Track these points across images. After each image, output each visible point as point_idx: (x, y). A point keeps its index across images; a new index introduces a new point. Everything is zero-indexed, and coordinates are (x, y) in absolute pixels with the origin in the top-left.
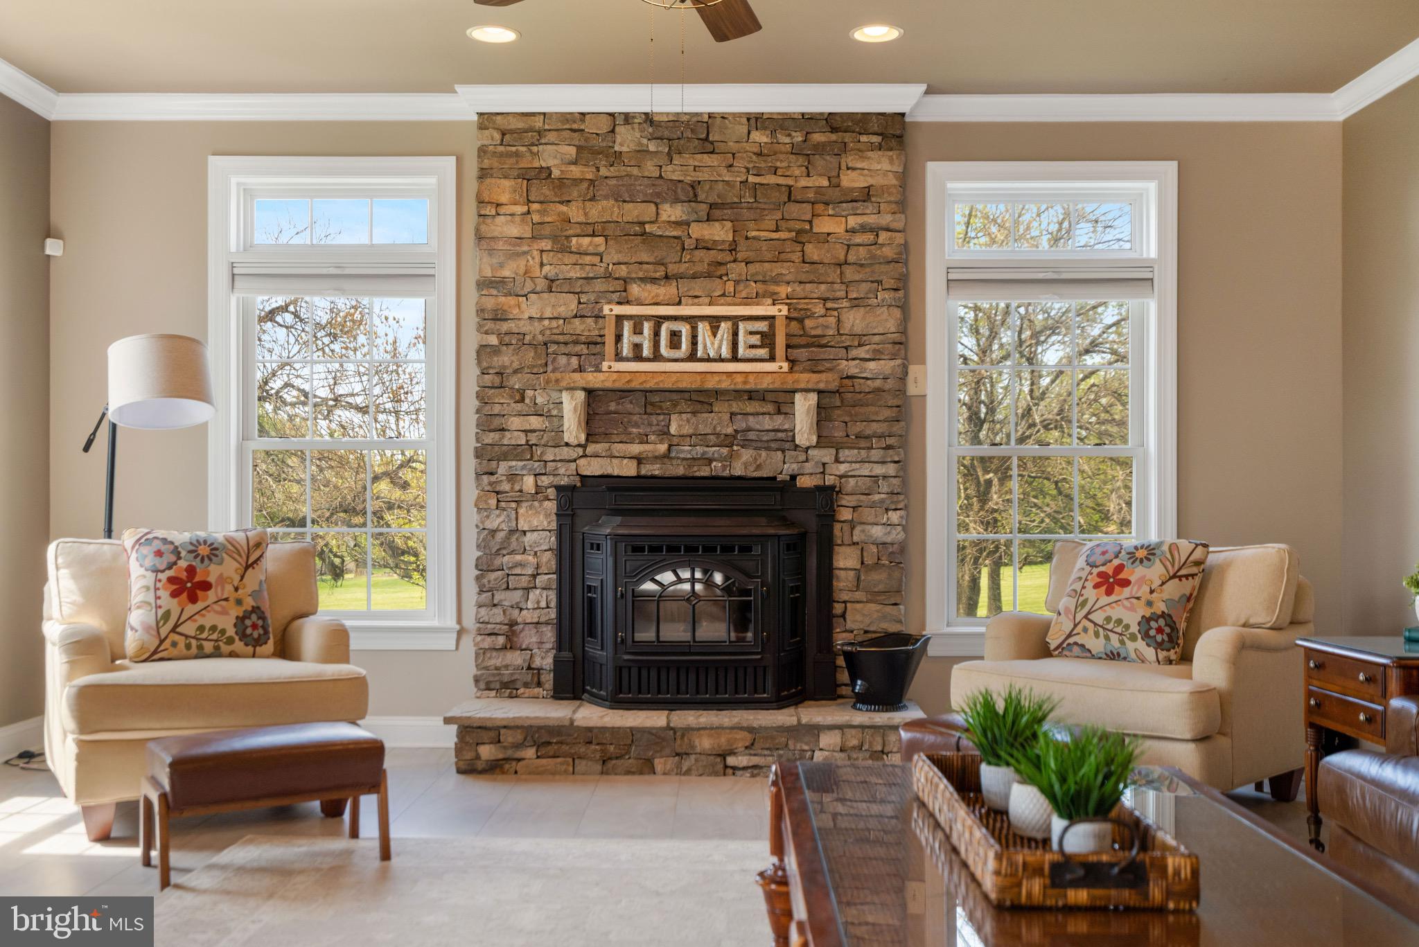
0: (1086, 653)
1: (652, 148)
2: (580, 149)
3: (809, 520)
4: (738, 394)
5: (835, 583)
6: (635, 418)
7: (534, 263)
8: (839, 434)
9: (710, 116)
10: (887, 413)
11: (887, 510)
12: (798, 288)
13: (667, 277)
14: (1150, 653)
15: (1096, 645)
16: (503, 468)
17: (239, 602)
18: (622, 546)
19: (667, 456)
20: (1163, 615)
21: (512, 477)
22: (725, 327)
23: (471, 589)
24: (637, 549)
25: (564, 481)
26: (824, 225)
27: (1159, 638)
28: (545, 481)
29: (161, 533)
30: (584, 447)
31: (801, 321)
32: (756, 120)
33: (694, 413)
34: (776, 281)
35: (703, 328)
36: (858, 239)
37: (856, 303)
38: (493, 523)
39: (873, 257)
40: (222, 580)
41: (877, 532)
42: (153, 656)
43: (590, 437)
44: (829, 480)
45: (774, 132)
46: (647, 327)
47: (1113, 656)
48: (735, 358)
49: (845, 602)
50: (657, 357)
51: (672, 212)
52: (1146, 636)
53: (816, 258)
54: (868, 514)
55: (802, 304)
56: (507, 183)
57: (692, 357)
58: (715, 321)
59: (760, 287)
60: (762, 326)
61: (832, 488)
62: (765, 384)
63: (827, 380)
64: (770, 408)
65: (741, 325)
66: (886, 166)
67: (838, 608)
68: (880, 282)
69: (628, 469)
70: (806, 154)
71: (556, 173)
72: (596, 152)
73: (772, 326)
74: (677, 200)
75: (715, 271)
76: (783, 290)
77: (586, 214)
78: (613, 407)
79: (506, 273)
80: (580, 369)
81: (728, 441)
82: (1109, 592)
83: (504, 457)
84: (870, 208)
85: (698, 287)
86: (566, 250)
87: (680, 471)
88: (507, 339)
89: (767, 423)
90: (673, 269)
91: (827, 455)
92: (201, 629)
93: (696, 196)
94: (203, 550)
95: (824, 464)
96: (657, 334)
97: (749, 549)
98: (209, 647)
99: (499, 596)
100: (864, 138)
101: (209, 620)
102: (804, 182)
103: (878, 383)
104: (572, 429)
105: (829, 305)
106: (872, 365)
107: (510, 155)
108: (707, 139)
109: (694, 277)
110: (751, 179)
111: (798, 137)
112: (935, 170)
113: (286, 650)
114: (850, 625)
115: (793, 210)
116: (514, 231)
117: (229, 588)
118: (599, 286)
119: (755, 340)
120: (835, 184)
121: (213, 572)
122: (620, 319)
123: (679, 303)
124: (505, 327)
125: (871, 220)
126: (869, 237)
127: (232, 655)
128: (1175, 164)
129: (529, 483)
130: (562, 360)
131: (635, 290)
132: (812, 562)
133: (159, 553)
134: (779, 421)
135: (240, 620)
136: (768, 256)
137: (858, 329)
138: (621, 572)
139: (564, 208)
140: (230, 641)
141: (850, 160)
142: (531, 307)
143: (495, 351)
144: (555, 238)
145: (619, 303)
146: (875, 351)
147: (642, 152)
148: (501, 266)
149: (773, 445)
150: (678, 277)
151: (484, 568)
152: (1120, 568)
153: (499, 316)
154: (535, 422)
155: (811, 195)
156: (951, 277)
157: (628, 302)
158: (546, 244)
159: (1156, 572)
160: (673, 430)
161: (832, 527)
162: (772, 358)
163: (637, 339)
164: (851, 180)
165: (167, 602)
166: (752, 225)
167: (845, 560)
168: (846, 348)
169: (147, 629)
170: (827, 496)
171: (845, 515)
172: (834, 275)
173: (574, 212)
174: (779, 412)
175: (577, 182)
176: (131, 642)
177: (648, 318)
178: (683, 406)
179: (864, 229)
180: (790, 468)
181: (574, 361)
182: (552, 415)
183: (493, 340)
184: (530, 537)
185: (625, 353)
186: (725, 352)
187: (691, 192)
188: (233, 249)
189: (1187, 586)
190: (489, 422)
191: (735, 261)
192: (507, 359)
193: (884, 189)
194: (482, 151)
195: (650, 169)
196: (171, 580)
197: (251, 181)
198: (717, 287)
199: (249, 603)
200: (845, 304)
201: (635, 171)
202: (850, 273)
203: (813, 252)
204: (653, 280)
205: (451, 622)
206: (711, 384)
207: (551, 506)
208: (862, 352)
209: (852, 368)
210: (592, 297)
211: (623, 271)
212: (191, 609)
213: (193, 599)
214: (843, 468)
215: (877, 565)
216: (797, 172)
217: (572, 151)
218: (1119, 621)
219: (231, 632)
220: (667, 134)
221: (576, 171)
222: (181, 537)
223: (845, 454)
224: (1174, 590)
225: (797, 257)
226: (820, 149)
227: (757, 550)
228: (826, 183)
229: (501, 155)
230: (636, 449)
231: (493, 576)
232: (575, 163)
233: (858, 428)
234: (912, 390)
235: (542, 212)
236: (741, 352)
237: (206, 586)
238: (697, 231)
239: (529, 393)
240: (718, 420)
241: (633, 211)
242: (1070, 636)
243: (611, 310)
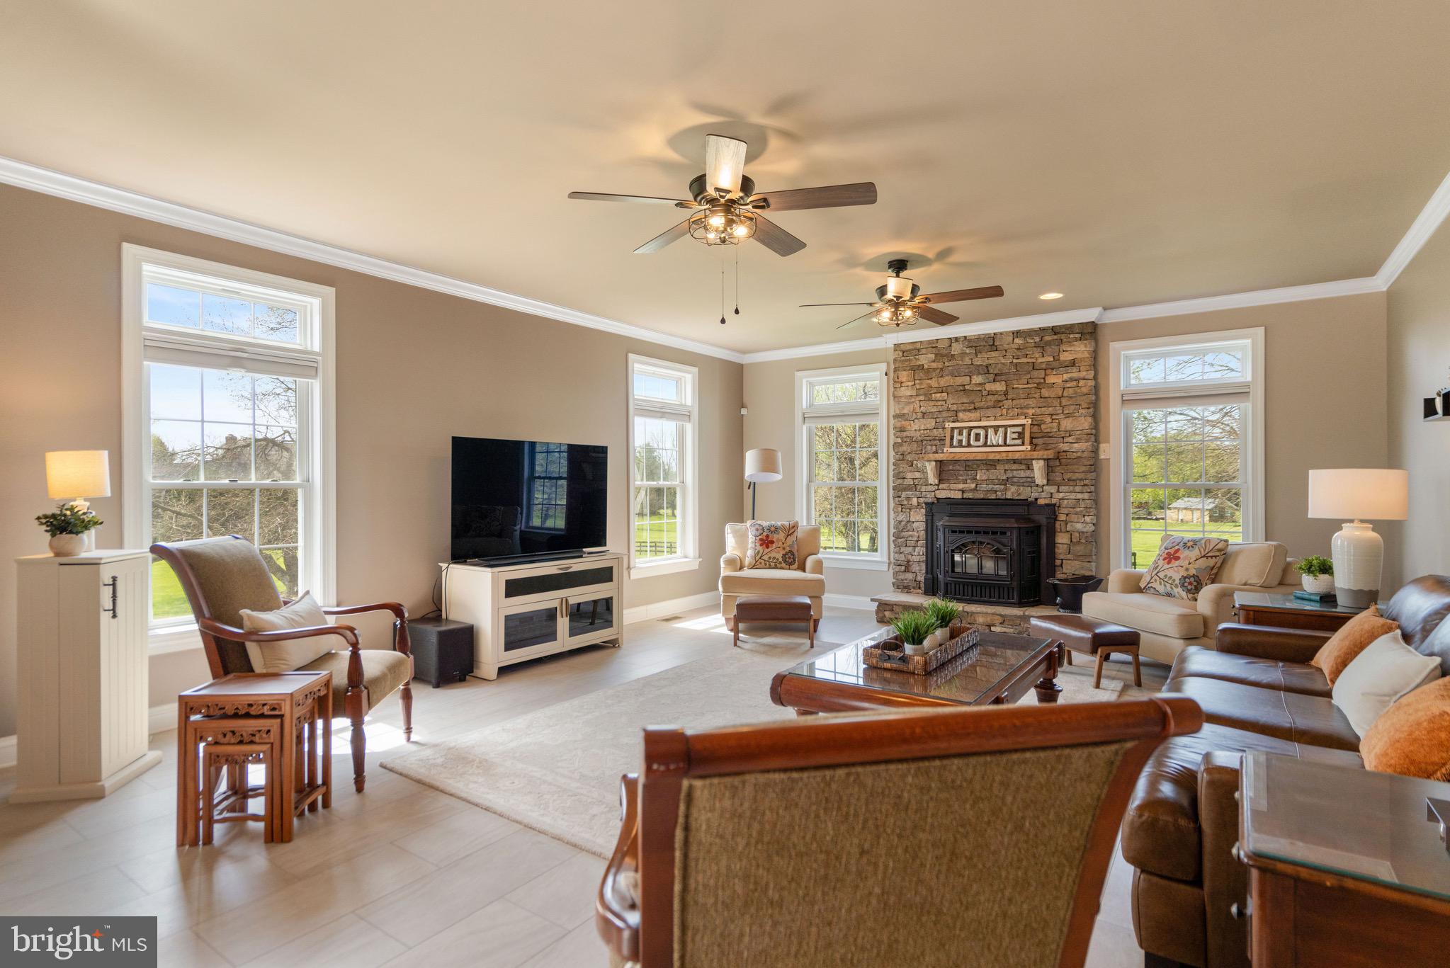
0: (1157, 593)
1: (968, 352)
2: (936, 355)
3: (1042, 519)
4: (1008, 461)
5: (1056, 550)
6: (961, 472)
7: (917, 406)
8: (1059, 479)
9: (994, 334)
10: (1084, 469)
11: (1084, 516)
12: (1038, 411)
13: (975, 409)
14: (1184, 594)
15: (1161, 589)
16: (904, 495)
17: (784, 549)
18: (947, 530)
19: (975, 489)
20: (1193, 576)
21: (908, 499)
22: (1001, 430)
23: (892, 546)
24: (954, 532)
25: (930, 501)
26: (1051, 380)
27: (1189, 587)
28: (922, 500)
29: (759, 522)
30: (938, 485)
31: (1039, 425)
32: (1017, 334)
33: (987, 470)
34: (1027, 407)
35: (991, 431)
36: (1068, 385)
37: (1068, 416)
38: (900, 518)
39: (1076, 393)
40: (778, 539)
41: (1079, 526)
42: (753, 567)
43: (941, 481)
44: (1054, 501)
45: (1025, 338)
46: (965, 432)
47: (1169, 595)
48: (1005, 444)
49: (1062, 560)
50: (969, 445)
51: (977, 379)
52: (1183, 586)
53: (1047, 395)
54: (1074, 518)
55: (1040, 418)
56: (905, 373)
57: (985, 445)
58: (996, 428)
59: (1019, 411)
60: (1019, 429)
61: (1054, 505)
62: (1017, 456)
63: (1050, 454)
64: (1023, 467)
65: (1009, 429)
66: (1083, 348)
67: (1058, 562)
68: (1080, 405)
69: (958, 495)
70: (1042, 347)
71: (926, 367)
72: (942, 356)
73: (1024, 429)
74: (979, 374)
75: (997, 404)
76: (1031, 412)
77: (939, 383)
78: (951, 467)
79: (905, 411)
80: (936, 452)
81: (1005, 482)
82: (1169, 563)
83: (905, 490)
84: (1074, 369)
85: (990, 412)
86: (930, 400)
87: (982, 496)
88: (905, 440)
89: (1022, 474)
90: (977, 405)
91: (1053, 489)
92: (770, 558)
93: (988, 371)
94: (773, 529)
95: (1052, 493)
96: (969, 435)
97: (1005, 533)
98: (773, 565)
99: (903, 549)
100: (1071, 336)
101: (773, 555)
102: (1040, 360)
103: (1079, 454)
104: (932, 479)
105: (1054, 417)
106: (1076, 445)
107: (906, 361)
108: (993, 345)
109: (988, 408)
110: (1015, 361)
111: (1037, 339)
112: (1114, 346)
113: (802, 568)
114: (1064, 571)
115: (1035, 373)
116: (909, 393)
117: (781, 543)
118: (945, 414)
119: (1015, 436)
120: (1056, 359)
121: (775, 537)
122: (953, 429)
123: (980, 420)
124: (905, 434)
125: (1075, 375)
126: (1074, 384)
127: (782, 568)
128: (1262, 329)
129: (915, 501)
130: (929, 447)
131: (961, 415)
132: (1044, 541)
133: (757, 530)
134: (1028, 473)
135: (784, 555)
136: (1023, 396)
137: (1068, 429)
138: (947, 541)
139: (929, 381)
140: (780, 563)
141: (1064, 347)
142: (915, 426)
143: (901, 445)
144: (925, 395)
145: (953, 422)
146: (1077, 439)
147: (963, 354)
148: (903, 408)
149: (1025, 484)
150: (980, 408)
151: (897, 536)
152: (1177, 551)
153: (902, 430)
154: (917, 475)
155: (1044, 366)
156: (1124, 398)
157: (958, 421)
158: (922, 398)
159: (1195, 553)
160: (978, 478)
161: (1055, 523)
162: (1023, 444)
163: (960, 438)
164: (1065, 357)
165: (759, 548)
166: (1015, 382)
167: (1062, 539)
168: (1063, 437)
169: (752, 557)
170: (1052, 509)
171: (1062, 517)
172: (1056, 403)
173: (934, 383)
174: (1029, 469)
175: (935, 369)
176: (747, 561)
177: (965, 428)
178: (982, 467)
179: (1071, 380)
180: (1035, 495)
181: (934, 448)
182: (924, 472)
183: (899, 440)
184: (915, 525)
185: (954, 444)
186: (1001, 442)
187: (986, 369)
188: (804, 406)
189: (1211, 562)
190: (899, 476)
191: (1007, 399)
192: (905, 448)
193: (1082, 360)
194: (895, 360)
195: (967, 361)
196: (760, 540)
197: (812, 379)
198: (998, 412)
199: (788, 549)
200: (1062, 416)
201: (960, 362)
202: (1064, 402)
203: (1045, 392)
204: (969, 411)
205: (886, 559)
206: (991, 457)
207: (923, 511)
208: (1070, 439)
209: (1065, 447)
210: (941, 420)
211: (955, 407)
212: (767, 550)
213: (767, 547)
214: (1061, 495)
215: (1079, 542)
216: (1037, 356)
217: (933, 356)
218: (1171, 577)
219: (781, 559)
220: (974, 344)
221: (934, 365)
222: (766, 524)
223: (1062, 488)
224: (1203, 563)
225: (1037, 395)
226: (1049, 343)
227: (1008, 534)
228: (1052, 359)
229: (903, 361)
230: (961, 486)
231: (900, 540)
232: (934, 361)
233: (1067, 476)
234: (1102, 456)
235: (920, 384)
236: (1008, 442)
237: (772, 542)
238: (989, 387)
239: (915, 462)
240: (999, 473)
241: (959, 380)
242: (1149, 583)
243: (949, 425)
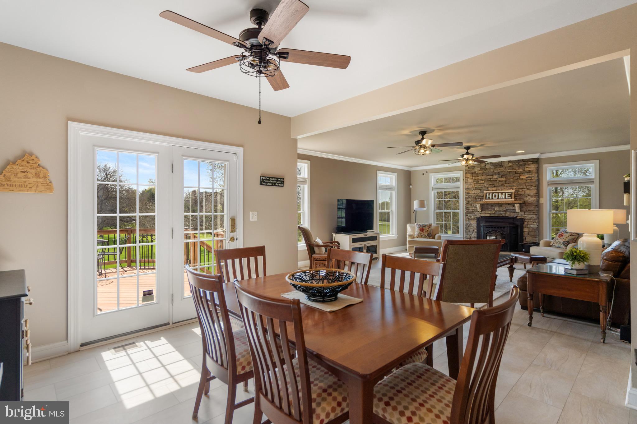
0: (556, 247)
1: (492, 167)
2: (480, 168)
3: (518, 223)
4: (506, 204)
5: (524, 234)
6: (490, 208)
7: (473, 185)
8: (525, 210)
9: (502, 162)
10: (533, 207)
11: (534, 222)
12: (517, 187)
13: (494, 186)
14: (564, 247)
15: (557, 245)
16: (469, 215)
17: (428, 232)
18: (484, 227)
19: (494, 213)
20: (567, 241)
21: (470, 216)
22: (504, 194)
23: (465, 232)
24: (487, 227)
25: (478, 217)
26: (522, 177)
27: (566, 245)
28: (475, 217)
29: (419, 224)
30: (481, 212)
31: (518, 192)
32: (510, 162)
33: (499, 207)
34: (513, 186)
35: (500, 194)
36: (528, 179)
37: (528, 189)
38: (467, 223)
39: (531, 181)
40: (426, 229)
41: (532, 226)
42: (417, 238)
43: (482, 210)
44: (523, 217)
45: (513, 163)
46: (491, 194)
47: (559, 247)
48: (505, 198)
49: (526, 237)
50: (492, 199)
51: (495, 177)
52: (563, 244)
53: (520, 182)
54: (530, 223)
55: (518, 190)
56: (469, 174)
57: (498, 199)
58: (502, 193)
59: (510, 187)
60: (510, 193)
61: (523, 219)
62: (509, 202)
63: (521, 202)
64: (512, 206)
65: (507, 194)
66: (533, 167)
67: (524, 238)
68: (532, 185)
69: (488, 215)
70: (519, 166)
71: (477, 172)
72: (483, 169)
73: (512, 193)
74: (496, 175)
75: (503, 185)
76: (515, 188)
77: (481, 178)
78: (486, 206)
79: (469, 187)
80: (480, 201)
81: (505, 211)
82: (560, 237)
83: (469, 213)
84: (530, 174)
85: (500, 188)
86: (478, 183)
87: (497, 216)
88: (469, 197)
89: (511, 208)
90: (495, 185)
91: (522, 213)
92: (423, 235)
93: (499, 174)
94: (424, 226)
95: (522, 215)
96: (492, 195)
97: (505, 228)
98: (424, 237)
99: (468, 233)
100: (529, 162)
101: (424, 234)
102: (518, 170)
103: (532, 202)
104: (479, 209)
105: (523, 189)
106: (531, 199)
107: (470, 170)
108: (501, 165)
109: (499, 186)
110: (509, 171)
111: (517, 164)
112: (545, 166)
113: (434, 238)
114: (527, 241)
115: (516, 175)
116: (470, 181)
117: (427, 231)
118: (484, 188)
119: (509, 196)
120: (524, 170)
121: (425, 228)
122: (486, 193)
123: (496, 190)
124: (469, 195)
125: (531, 176)
126: (530, 178)
127: (427, 238)
128: (598, 160)
129: (473, 217)
130: (478, 199)
131: (489, 189)
132: (519, 230)
133: (419, 226)
134: (513, 208)
135: (428, 234)
136: (512, 182)
137: (528, 193)
138: (484, 231)
139: (478, 177)
140: (427, 236)
141: (527, 166)
142: (473, 192)
143: (468, 198)
144: (477, 182)
145: (487, 191)
146: (531, 197)
147: (490, 168)
148: (469, 186)
149: (513, 212)
150: (496, 186)
151: (466, 229)
152: (563, 233)
153: (468, 193)
154: (474, 208)
155: (519, 173)
156: (549, 183)
157: (488, 191)
158: (475, 183)
159: (568, 234)
160: (496, 209)
161: (523, 225)
162: (512, 198)
163: (489, 196)
164: (527, 169)
165: (419, 231)
166: (509, 178)
167: (526, 230)
168: (526, 196)
169: (417, 234)
170: (522, 220)
171: (526, 223)
172: (524, 185)
173: (480, 178)
174: (514, 207)
175: (480, 173)
176: (415, 236)
177: (491, 193)
178: (497, 206)
179: (529, 177)
180: (516, 215)
181: (480, 199)
182: (476, 207)
183: (467, 197)
184: (473, 225)
185: (487, 198)
186: (504, 198)
187: (499, 173)
188: (433, 185)
189: (573, 237)
190: (467, 208)
191: (506, 183)
192: (469, 199)
193: (533, 170)
194: (466, 170)
195: (492, 170)
196: (420, 229)
197: (435, 176)
198: (503, 187)
199: (429, 232)
200: (526, 189)
201: (489, 171)
202: (527, 184)
203: (520, 181)
204: (492, 187)
205: (462, 236)
206: (500, 203)
207: (476, 220)
208: (529, 197)
209: (527, 199)
210: (482, 190)
211: (487, 186)
212: (422, 233)
213: (422, 231)
214: (526, 215)
215: (532, 231)
216: (517, 169)
217: (479, 169)
218: (560, 242)
219: (427, 235)
220: (494, 165)
221: (480, 172)
222: (421, 224)
223: (526, 213)
224: (571, 237)
225: (517, 182)
226: (521, 165)
227: (506, 228)
228: (522, 170)
229: (468, 170)
230: (489, 212)
231: (467, 230)
232: (479, 171)
233: (528, 209)
234: (541, 202)
235: (475, 178)
236: (506, 198)
237: (424, 230)
238: (499, 179)
239: (473, 204)
240: (503, 208)
241: (489, 177)
242: (553, 244)
243: (485, 192)
